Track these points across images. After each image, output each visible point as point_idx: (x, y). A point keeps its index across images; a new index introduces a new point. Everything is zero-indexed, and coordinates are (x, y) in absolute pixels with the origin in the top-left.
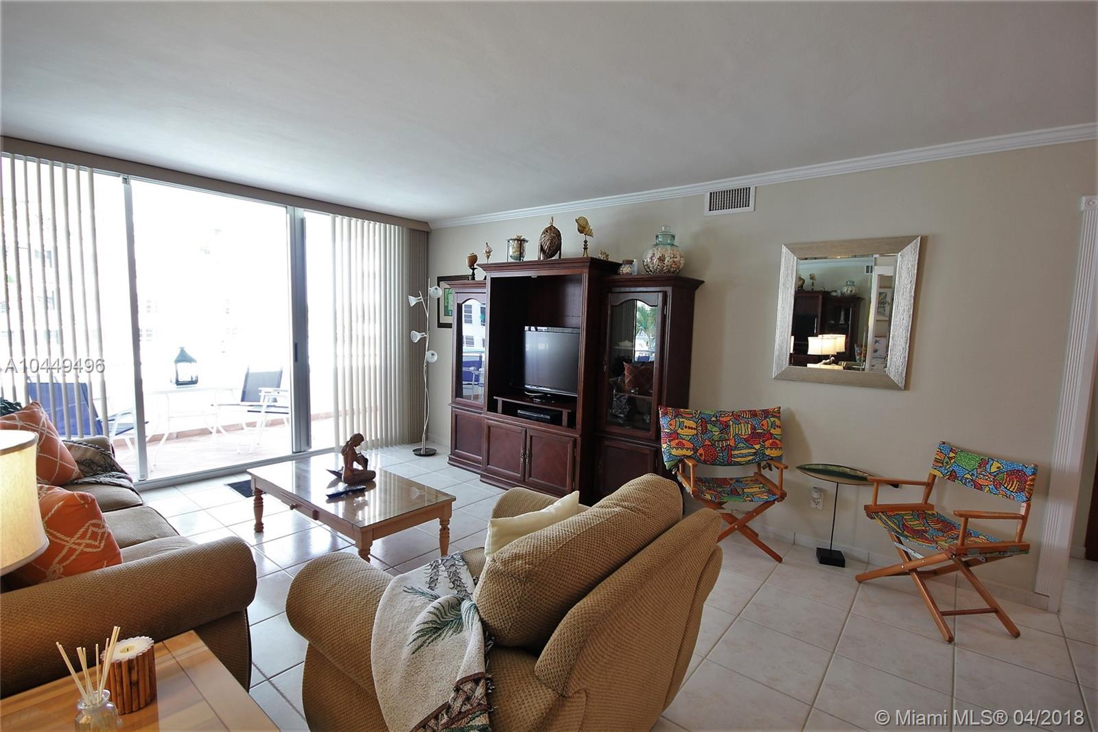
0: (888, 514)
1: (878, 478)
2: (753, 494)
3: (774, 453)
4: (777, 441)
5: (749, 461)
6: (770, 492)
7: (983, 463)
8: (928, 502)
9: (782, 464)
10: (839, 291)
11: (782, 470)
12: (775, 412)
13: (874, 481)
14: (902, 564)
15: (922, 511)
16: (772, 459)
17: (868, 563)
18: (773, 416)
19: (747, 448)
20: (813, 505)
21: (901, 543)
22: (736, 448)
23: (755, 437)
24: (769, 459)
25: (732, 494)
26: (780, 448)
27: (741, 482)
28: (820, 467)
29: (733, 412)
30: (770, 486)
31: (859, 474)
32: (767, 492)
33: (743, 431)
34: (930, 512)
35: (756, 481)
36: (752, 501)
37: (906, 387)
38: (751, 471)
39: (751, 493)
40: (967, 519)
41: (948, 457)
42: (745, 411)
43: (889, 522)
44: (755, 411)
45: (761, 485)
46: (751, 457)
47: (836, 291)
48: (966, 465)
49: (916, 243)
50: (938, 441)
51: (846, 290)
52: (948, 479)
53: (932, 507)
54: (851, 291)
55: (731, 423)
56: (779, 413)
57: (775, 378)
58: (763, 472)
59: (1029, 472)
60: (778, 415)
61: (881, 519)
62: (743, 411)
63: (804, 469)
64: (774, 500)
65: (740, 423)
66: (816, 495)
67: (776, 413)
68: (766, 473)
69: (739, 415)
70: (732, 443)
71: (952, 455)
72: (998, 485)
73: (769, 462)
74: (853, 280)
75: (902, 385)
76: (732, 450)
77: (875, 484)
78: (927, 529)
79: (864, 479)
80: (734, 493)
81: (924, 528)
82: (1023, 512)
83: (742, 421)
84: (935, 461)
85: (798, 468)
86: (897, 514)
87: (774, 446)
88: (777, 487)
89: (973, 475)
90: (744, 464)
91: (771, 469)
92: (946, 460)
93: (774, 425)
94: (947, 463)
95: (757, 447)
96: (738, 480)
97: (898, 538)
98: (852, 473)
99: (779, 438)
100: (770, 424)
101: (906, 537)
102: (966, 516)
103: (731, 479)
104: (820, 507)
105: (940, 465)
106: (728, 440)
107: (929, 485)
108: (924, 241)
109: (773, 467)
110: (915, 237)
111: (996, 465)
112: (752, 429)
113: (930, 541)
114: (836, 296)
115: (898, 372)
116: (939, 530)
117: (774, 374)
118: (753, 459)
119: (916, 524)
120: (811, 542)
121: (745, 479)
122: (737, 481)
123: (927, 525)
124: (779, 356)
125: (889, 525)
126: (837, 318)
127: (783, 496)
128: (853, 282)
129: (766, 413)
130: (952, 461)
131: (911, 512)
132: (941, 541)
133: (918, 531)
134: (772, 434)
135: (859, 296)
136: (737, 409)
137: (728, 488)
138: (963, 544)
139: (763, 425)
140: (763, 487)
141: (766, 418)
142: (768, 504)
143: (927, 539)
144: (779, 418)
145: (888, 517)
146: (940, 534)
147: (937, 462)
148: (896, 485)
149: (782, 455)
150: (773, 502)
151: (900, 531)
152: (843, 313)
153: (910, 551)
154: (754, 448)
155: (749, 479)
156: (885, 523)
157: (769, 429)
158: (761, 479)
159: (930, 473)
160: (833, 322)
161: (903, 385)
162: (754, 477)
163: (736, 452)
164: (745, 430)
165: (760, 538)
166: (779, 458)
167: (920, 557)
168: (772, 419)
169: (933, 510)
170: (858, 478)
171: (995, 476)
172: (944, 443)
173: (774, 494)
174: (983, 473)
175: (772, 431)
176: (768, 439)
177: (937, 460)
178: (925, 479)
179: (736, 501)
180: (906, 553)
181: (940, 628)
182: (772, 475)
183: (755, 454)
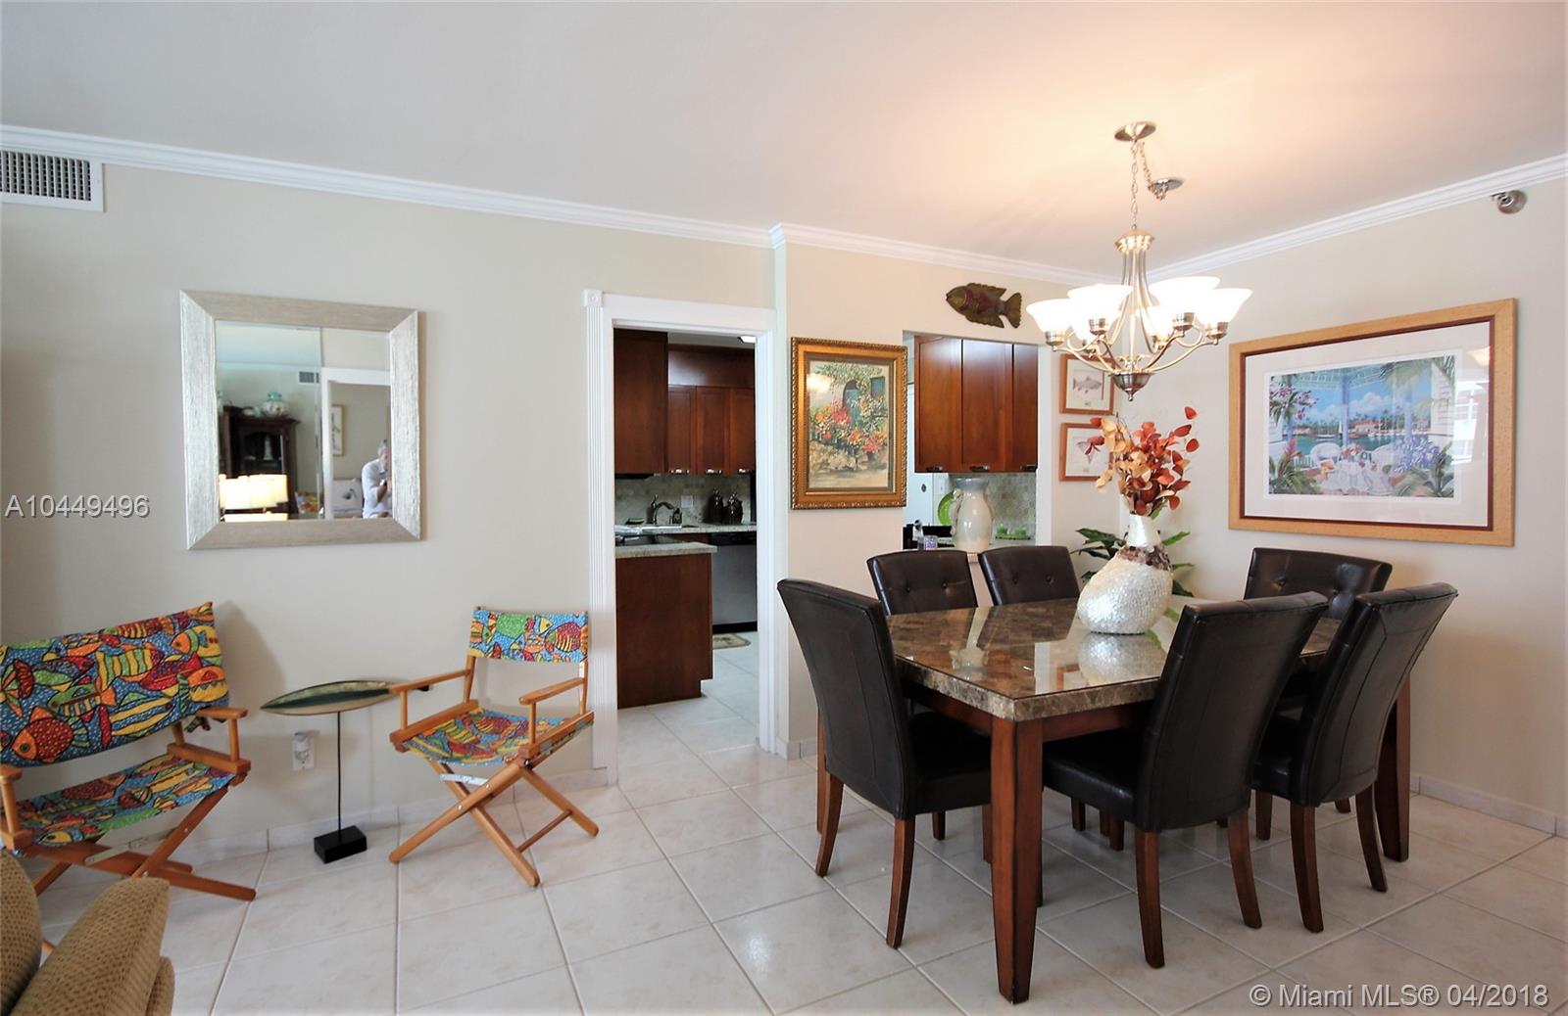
0: (426, 734)
1: (401, 685)
2: (175, 791)
3: (211, 694)
4: (215, 670)
5: (156, 724)
6: (212, 772)
7: (531, 624)
8: (471, 698)
9: (231, 710)
10: (257, 409)
11: (235, 722)
12: (201, 614)
13: (399, 690)
14: (458, 804)
15: (464, 715)
16: (208, 706)
17: (399, 825)
18: (200, 623)
19: (148, 699)
20: (297, 765)
21: (450, 772)
22: (120, 707)
23: (163, 670)
24: (202, 708)
25: (124, 809)
26: (222, 681)
27: (140, 775)
28: (307, 694)
29: (101, 632)
30: (210, 761)
31: (372, 686)
32: (205, 775)
33: (134, 667)
34: (475, 712)
35: (174, 762)
36: (177, 804)
37: (423, 536)
38: (160, 745)
39: (171, 791)
40: (535, 705)
41: (488, 627)
42: (133, 625)
43: (430, 747)
44: (156, 619)
45: (191, 766)
46: (162, 716)
47: (251, 408)
48: (510, 631)
49: (412, 320)
50: (472, 608)
51: (271, 408)
52: (492, 656)
53: (475, 703)
54: (278, 409)
55: (100, 656)
56: (211, 614)
57: (191, 549)
58: (188, 738)
59: (580, 622)
60: (209, 618)
61: (417, 746)
62: (128, 626)
63: (275, 706)
64: (227, 785)
65: (125, 652)
66: (300, 747)
67: (205, 616)
68: (197, 738)
69: (117, 636)
70: (108, 699)
71: (491, 622)
72: (550, 648)
73: (202, 713)
74: (279, 392)
75: (416, 533)
76: (108, 713)
77: (402, 694)
78: (479, 736)
79: (384, 691)
80: (130, 803)
81: (474, 738)
82: (582, 675)
83: (127, 647)
84: (472, 636)
85: (263, 708)
86: (437, 731)
87: (210, 679)
88: (225, 757)
89: (520, 643)
90: (143, 736)
91: (207, 727)
92: (486, 631)
93: (203, 640)
94: (487, 634)
95: (172, 691)
96: (131, 774)
97: (445, 766)
98: (361, 688)
99: (218, 663)
100: (195, 639)
101: (458, 760)
102: (532, 701)
103: (113, 777)
104: (310, 765)
105: (479, 640)
106: (98, 694)
107: (469, 674)
108: (422, 318)
109: (211, 722)
110: (411, 311)
111: (545, 622)
112: (154, 657)
113: (488, 753)
114: (253, 416)
115: (409, 514)
116: (493, 732)
117: (190, 538)
118: (164, 720)
119: (463, 736)
120: (300, 833)
121: (149, 765)
122: (130, 777)
123: (476, 732)
124: (196, 506)
125: (430, 752)
126: (260, 453)
127: (243, 771)
128: (280, 396)
129: (183, 620)
130: (493, 631)
131: (452, 721)
132: (500, 746)
133: (469, 744)
134: (200, 658)
135: (290, 417)
136: (110, 623)
137: (109, 800)
138: (534, 741)
139: (178, 644)
140: (195, 768)
141: (183, 628)
142: (212, 799)
143: (483, 752)
144: (211, 623)
145: (426, 739)
146: (496, 737)
147: (475, 637)
148: (425, 688)
149: (227, 694)
150: (224, 789)
151: (447, 755)
152: (267, 443)
153: (465, 779)
154: (165, 696)
155: (154, 763)
156: (425, 751)
157: (194, 648)
158: (186, 754)
159: (468, 656)
160: (253, 458)
161: (419, 532)
162: (168, 754)
163: (122, 716)
164: (137, 663)
165: (197, 872)
166: (222, 702)
167: (479, 781)
168: (198, 629)
169: (477, 707)
170: (371, 694)
171: (546, 637)
172: (479, 608)
173: (223, 774)
174: (532, 637)
175: (202, 652)
176: (195, 670)
177: (474, 635)
178: (463, 666)
179: (136, 820)
180: (460, 784)
181: (521, 873)
182: (215, 738)
183: (168, 707)
